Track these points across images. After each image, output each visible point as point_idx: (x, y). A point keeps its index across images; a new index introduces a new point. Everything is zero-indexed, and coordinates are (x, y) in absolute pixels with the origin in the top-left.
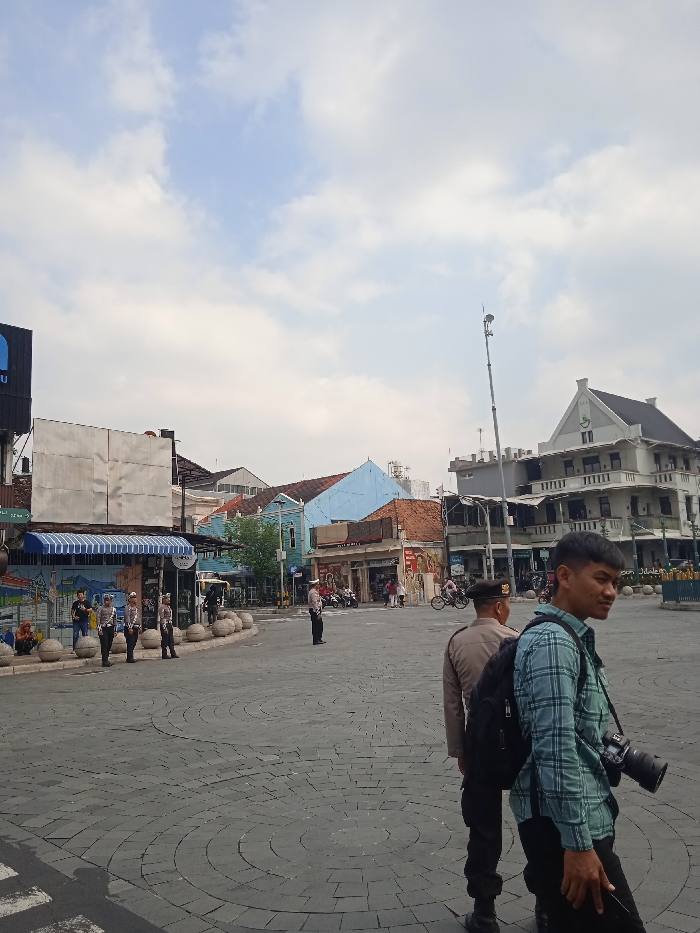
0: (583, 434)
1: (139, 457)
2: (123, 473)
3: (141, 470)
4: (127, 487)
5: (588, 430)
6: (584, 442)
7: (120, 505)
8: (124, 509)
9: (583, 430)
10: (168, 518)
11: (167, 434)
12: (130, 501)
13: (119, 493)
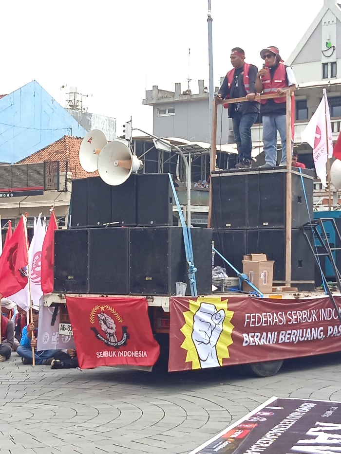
0: (324, 65)
5: (332, 60)
6: (324, 77)
9: (325, 60)
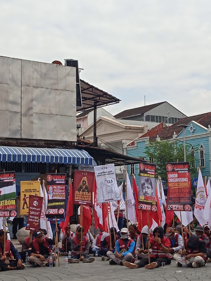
1: (48, 82)
2: (34, 96)
3: (50, 93)
4: (37, 108)
7: (32, 123)
8: (35, 126)
10: (73, 134)
11: (72, 63)
12: (40, 119)
13: (31, 112)
